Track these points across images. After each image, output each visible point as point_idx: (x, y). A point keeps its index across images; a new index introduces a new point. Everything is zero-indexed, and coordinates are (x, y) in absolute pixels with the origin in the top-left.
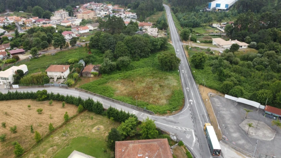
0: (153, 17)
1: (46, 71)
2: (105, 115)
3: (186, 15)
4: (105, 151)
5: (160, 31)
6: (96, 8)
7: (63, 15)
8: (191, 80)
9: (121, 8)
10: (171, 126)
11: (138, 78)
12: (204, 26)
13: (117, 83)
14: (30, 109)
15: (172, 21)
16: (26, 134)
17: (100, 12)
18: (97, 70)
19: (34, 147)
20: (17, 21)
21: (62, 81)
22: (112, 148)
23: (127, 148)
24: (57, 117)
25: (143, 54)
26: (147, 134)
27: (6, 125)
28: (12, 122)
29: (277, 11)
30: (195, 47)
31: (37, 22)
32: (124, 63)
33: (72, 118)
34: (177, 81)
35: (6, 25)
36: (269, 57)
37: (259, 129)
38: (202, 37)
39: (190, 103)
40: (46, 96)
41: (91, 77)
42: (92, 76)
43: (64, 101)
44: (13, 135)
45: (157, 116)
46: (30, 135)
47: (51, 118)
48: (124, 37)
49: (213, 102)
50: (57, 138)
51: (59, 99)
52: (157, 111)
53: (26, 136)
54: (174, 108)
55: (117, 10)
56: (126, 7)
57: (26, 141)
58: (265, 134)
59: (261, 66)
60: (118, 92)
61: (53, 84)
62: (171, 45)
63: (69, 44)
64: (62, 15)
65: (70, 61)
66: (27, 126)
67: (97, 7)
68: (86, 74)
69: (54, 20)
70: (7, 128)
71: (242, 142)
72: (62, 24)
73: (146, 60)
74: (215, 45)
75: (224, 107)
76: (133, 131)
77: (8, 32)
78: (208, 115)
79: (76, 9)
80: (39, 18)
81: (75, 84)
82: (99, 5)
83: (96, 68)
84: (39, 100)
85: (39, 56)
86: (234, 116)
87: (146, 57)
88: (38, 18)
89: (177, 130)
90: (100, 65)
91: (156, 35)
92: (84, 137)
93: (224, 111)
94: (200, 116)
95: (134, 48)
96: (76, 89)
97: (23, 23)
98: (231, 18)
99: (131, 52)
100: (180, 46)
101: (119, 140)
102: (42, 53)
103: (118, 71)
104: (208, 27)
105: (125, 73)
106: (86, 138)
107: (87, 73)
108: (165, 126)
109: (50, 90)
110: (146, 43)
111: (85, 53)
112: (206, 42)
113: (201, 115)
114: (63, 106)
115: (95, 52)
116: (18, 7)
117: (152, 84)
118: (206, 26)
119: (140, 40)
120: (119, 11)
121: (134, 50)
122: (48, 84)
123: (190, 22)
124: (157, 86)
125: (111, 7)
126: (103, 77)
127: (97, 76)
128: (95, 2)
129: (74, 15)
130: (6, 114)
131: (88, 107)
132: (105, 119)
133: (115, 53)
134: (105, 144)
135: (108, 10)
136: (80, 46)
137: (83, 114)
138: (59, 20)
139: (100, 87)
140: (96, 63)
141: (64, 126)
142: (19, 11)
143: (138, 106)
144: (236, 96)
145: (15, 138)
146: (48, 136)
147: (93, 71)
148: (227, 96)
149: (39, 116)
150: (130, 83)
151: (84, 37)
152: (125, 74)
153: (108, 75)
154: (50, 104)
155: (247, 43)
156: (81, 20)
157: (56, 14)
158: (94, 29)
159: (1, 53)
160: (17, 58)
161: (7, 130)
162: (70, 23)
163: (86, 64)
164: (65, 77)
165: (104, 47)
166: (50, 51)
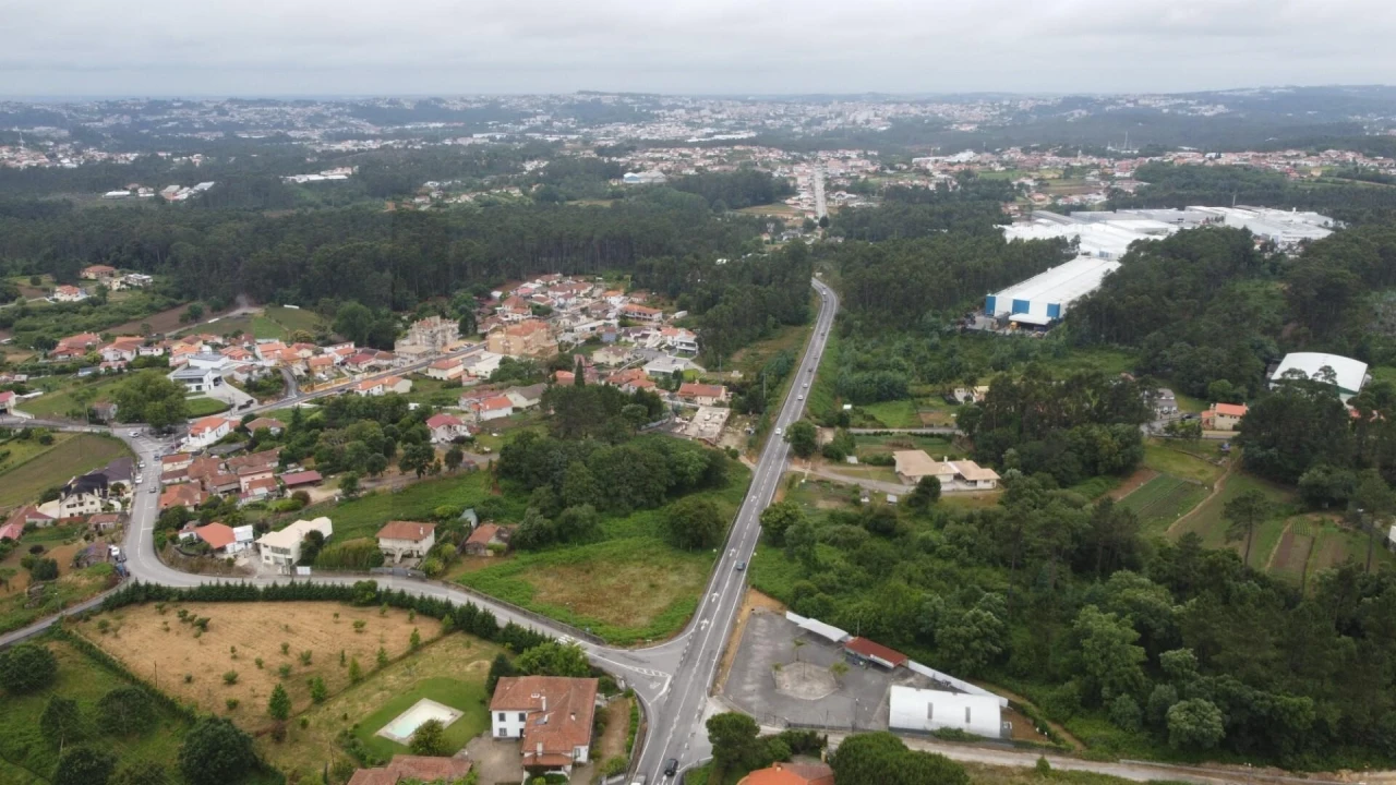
0: (761, 347)
1: (376, 536)
5: (739, 416)
6: (562, 301)
7: (439, 336)
8: (738, 576)
9: (651, 310)
10: (631, 667)
14: (337, 623)
16: (330, 668)
17: (574, 324)
18: (505, 540)
19: (346, 689)
20: (288, 362)
21: (413, 562)
23: (514, 684)
24: (396, 642)
25: (640, 498)
27: (288, 649)
28: (299, 645)
30: (818, 481)
31: (349, 364)
32: (577, 524)
33: (426, 644)
35: (253, 379)
37: (808, 681)
38: (884, 441)
39: (699, 626)
40: (374, 596)
41: (487, 557)
42: (490, 553)
43: (412, 607)
44: (304, 669)
45: (611, 648)
46: (338, 671)
47: (381, 641)
48: (593, 449)
49: (751, 626)
50: (391, 678)
51: (402, 603)
52: (614, 639)
53: (329, 671)
54: (656, 635)
55: (636, 315)
56: (671, 305)
57: (331, 678)
58: (812, 689)
60: (543, 594)
61: (390, 570)
62: (747, 471)
63: (443, 463)
64: (433, 336)
65: (439, 511)
66: (331, 655)
67: (566, 297)
68: (476, 549)
69: (405, 355)
71: (753, 699)
72: (432, 373)
74: (898, 473)
75: (767, 637)
77: (261, 403)
79: (490, 304)
80: (356, 346)
81: (444, 573)
82: (575, 291)
83: (504, 532)
84: (358, 605)
85: (360, 495)
87: (650, 508)
88: (352, 346)
90: (516, 526)
91: (715, 437)
92: (445, 679)
95: (615, 481)
96: (445, 583)
97: (306, 371)
101: (506, 676)
102: (368, 485)
103: (559, 544)
104: (933, 401)
105: (577, 549)
106: (450, 681)
107: (478, 546)
108: (618, 666)
109: (384, 583)
110: (653, 468)
111: (482, 490)
112: (877, 461)
113: (709, 649)
114: (411, 620)
116: (279, 290)
117: (634, 580)
120: (644, 320)
121: (617, 488)
122: (379, 569)
124: (644, 585)
125: (617, 301)
126: (516, 558)
127: (502, 554)
128: (566, 275)
129: (480, 331)
131: (464, 621)
133: (563, 494)
135: (606, 312)
136: (472, 469)
137: (451, 638)
138: (424, 354)
139: (502, 581)
140: (505, 520)
141: (409, 658)
142: (281, 304)
144: (807, 615)
145: (307, 674)
146: (374, 673)
147: (493, 541)
148: (788, 615)
149: (358, 636)
150: (579, 575)
153: (531, 553)
154: (382, 614)
156: (500, 357)
157: (414, 333)
158: (527, 408)
159: (263, 483)
160: (305, 499)
161: (292, 660)
162: (460, 368)
163: (479, 522)
164: (423, 553)
165: (534, 477)
166: (389, 482)
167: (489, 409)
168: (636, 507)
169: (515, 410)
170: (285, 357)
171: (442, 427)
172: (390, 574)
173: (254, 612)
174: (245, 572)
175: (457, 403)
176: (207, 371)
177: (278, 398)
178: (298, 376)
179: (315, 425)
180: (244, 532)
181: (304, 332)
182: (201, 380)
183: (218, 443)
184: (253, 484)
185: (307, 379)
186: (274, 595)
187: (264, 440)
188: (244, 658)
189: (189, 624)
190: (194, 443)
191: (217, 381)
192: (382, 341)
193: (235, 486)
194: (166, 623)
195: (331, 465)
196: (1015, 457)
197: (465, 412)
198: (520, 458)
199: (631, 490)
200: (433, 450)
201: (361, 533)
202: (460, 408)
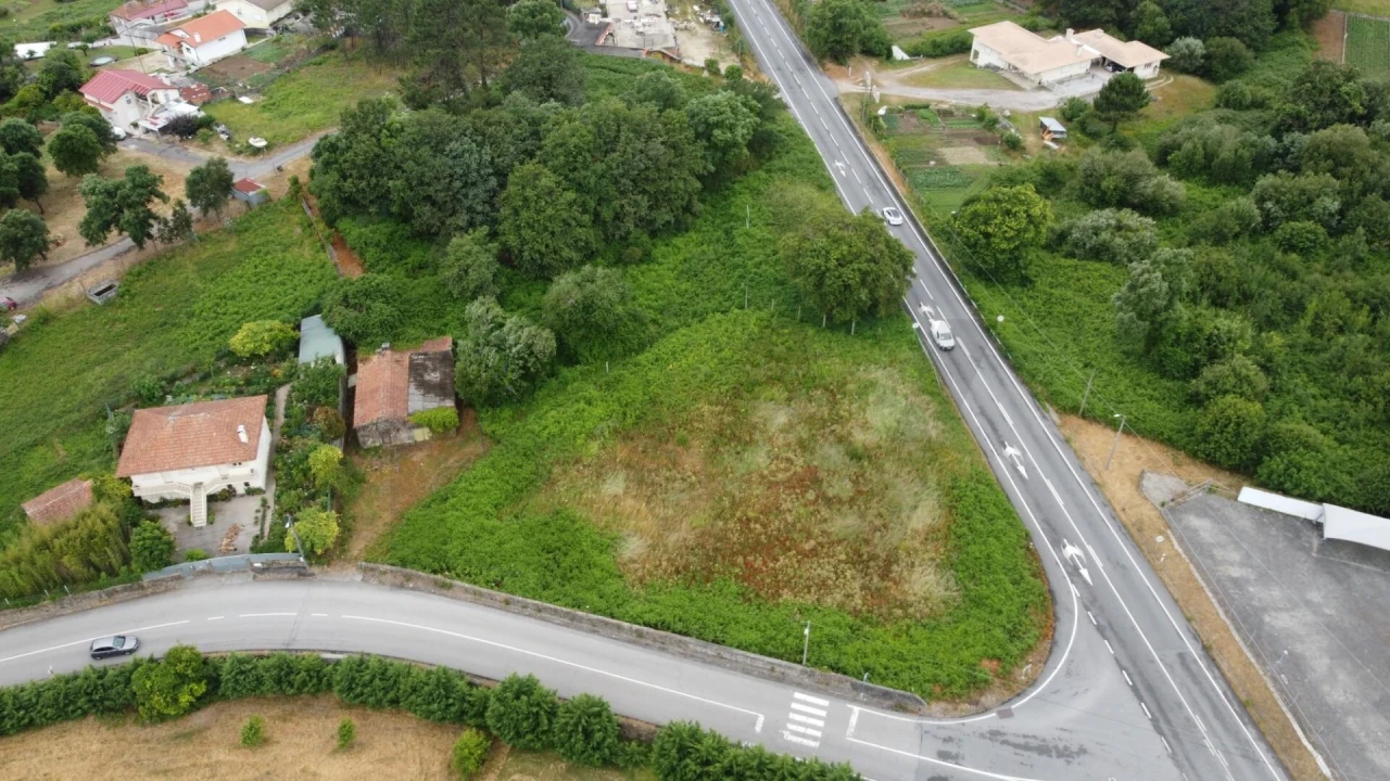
18: (439, 390)
21: (244, 514)
25: (664, 216)
34: (934, 405)
41: (417, 446)
42: (421, 435)
45: (944, 712)
61: (200, 565)
65: (239, 339)
68: (386, 435)
74: (991, 69)
83: (425, 368)
87: (678, 228)
90: (444, 343)
91: (672, 41)
96: (368, 571)
100: (823, 105)
103: (564, 372)
107: (387, 427)
111: (308, 255)
113: (1173, 657)
115: (377, 245)
122: (167, 572)
127: (452, 432)
133: (513, 240)
136: (254, 201)
151: (234, 98)
155: (1156, 44)
158: (274, 26)
163: (350, 348)
164: (258, 482)
165: (427, 209)
166: (68, 271)
167: (204, 41)
168: (653, 234)
169: (251, 34)
171: (123, 100)
172: (203, 573)
175: (112, 33)
196: (1158, 15)
197: (142, 52)
198: (376, 166)
199: (644, 202)
200: (156, 180)
201: (61, 452)
202: (123, 41)
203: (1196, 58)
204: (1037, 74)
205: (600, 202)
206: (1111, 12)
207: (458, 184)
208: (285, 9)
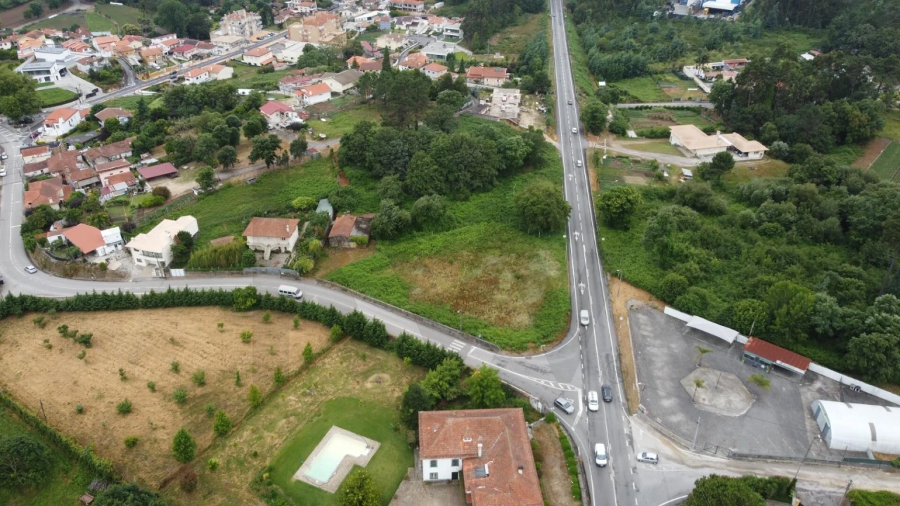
0: (511, 33)
2: (391, 349)
3: (608, 30)
4: (396, 430)
5: (527, 96)
7: (247, 27)
8: (593, 262)
9: (415, 2)
10: (535, 380)
11: (465, 253)
12: (656, 73)
13: (414, 268)
14: (223, 332)
15: (565, 54)
16: (226, 388)
17: (354, 15)
18: (364, 231)
19: (248, 416)
20: (123, 53)
21: (282, 259)
22: (413, 424)
23: (442, 427)
24: (287, 353)
25: (477, 183)
26: (483, 397)
27: (179, 368)
28: (193, 362)
29: (877, 27)
30: (618, 157)
31: (176, 53)
32: (431, 213)
33: (319, 355)
34: (559, 265)
35: (95, 70)
36: (800, 200)
37: (721, 391)
38: (646, 114)
39: (582, 325)
40: (256, 301)
41: (351, 249)
42: (353, 245)
43: (295, 312)
45: (507, 354)
46: (235, 391)
47: (273, 354)
48: (430, 138)
49: (635, 324)
50: (292, 400)
51: (285, 307)
52: (507, 344)
53: (226, 393)
54: (544, 337)
55: (403, 7)
57: (229, 403)
58: (730, 402)
59: (776, 224)
60: (417, 291)
61: (263, 269)
62: (554, 149)
64: (242, 27)
65: (295, 202)
66: (224, 372)
68: (339, 242)
69: (221, 45)
70: (183, 373)
71: (677, 418)
72: (247, 60)
73: (484, 197)
74: (676, 146)
75: (656, 337)
76: (454, 389)
77: (105, 91)
78: (619, 356)
80: (178, 37)
81: (315, 270)
83: (361, 223)
84: (240, 310)
86: (674, 361)
87: (485, 190)
88: (175, 37)
89: (546, 388)
90: (371, 216)
91: (516, 116)
92: (350, 399)
93: (654, 346)
94: (600, 357)
95: (455, 168)
96: (320, 282)
97: (140, 61)
98: (741, 44)
99: (447, 177)
101: (425, 409)
103: (415, 233)
104: (669, 77)
105: (434, 238)
106: (354, 402)
107: (341, 239)
108: (521, 378)
109: (263, 285)
110: (487, 155)
111: (330, 178)
112: (653, 135)
113: (604, 354)
114: (296, 327)
115: (356, 177)
117: (498, 271)
118: (662, 72)
119: (471, 146)
120: (410, 10)
121: (456, 174)
122: (251, 270)
123: (616, 62)
124: (510, 276)
126: (379, 250)
127: (365, 246)
129: (277, 22)
130: (173, 341)
131: (353, 330)
132: (391, 359)
133: (408, 181)
134: (395, 415)
136: (315, 157)
137: (341, 346)
138: (237, 43)
139: (373, 277)
140: (360, 209)
141: (305, 373)
142: (107, 2)
143: (463, 329)
144: (689, 312)
146: (273, 394)
148: (669, 311)
150: (444, 267)
151: (319, 119)
152: (434, 243)
153: (392, 244)
154: (266, 321)
155: (765, 143)
156: (303, 45)
157: (225, 25)
158: (344, 92)
159: (122, 178)
160: (165, 193)
161: (184, 380)
162: (270, 55)
163: (336, 212)
164: (290, 249)
165: (378, 166)
166: (240, 172)
167: (312, 95)
168: (473, 191)
169: (334, 94)
170: (119, 49)
171: (275, 114)
172: (264, 273)
173: (136, 322)
174: (119, 276)
175: (278, 88)
176: (53, 64)
177: (120, 86)
178: (134, 66)
179: (157, 114)
180: (113, 234)
181: (131, 25)
182: (48, 72)
183: (72, 132)
184: (112, 180)
185: (142, 69)
186: (154, 302)
187: (116, 131)
188: (134, 379)
189: (71, 339)
190: (51, 134)
191: (62, 72)
192: (198, 32)
193: (94, 180)
194: (46, 341)
195: (183, 156)
196: (774, 129)
197: (288, 97)
198: (363, 147)
199: (469, 175)
200: (280, 141)
201: (225, 229)
202: (281, 92)
203: (783, 152)
204: (695, 150)
205: (449, 172)
206: (751, 126)
207: (392, 157)
208: (351, 85)
